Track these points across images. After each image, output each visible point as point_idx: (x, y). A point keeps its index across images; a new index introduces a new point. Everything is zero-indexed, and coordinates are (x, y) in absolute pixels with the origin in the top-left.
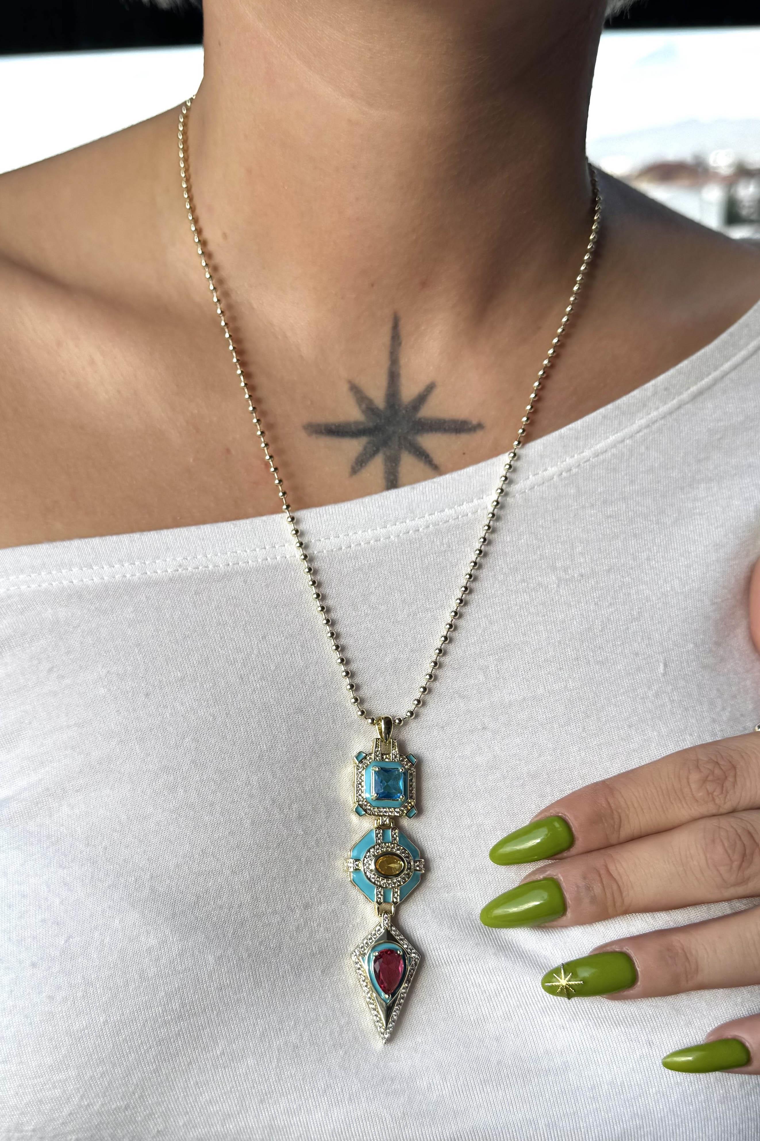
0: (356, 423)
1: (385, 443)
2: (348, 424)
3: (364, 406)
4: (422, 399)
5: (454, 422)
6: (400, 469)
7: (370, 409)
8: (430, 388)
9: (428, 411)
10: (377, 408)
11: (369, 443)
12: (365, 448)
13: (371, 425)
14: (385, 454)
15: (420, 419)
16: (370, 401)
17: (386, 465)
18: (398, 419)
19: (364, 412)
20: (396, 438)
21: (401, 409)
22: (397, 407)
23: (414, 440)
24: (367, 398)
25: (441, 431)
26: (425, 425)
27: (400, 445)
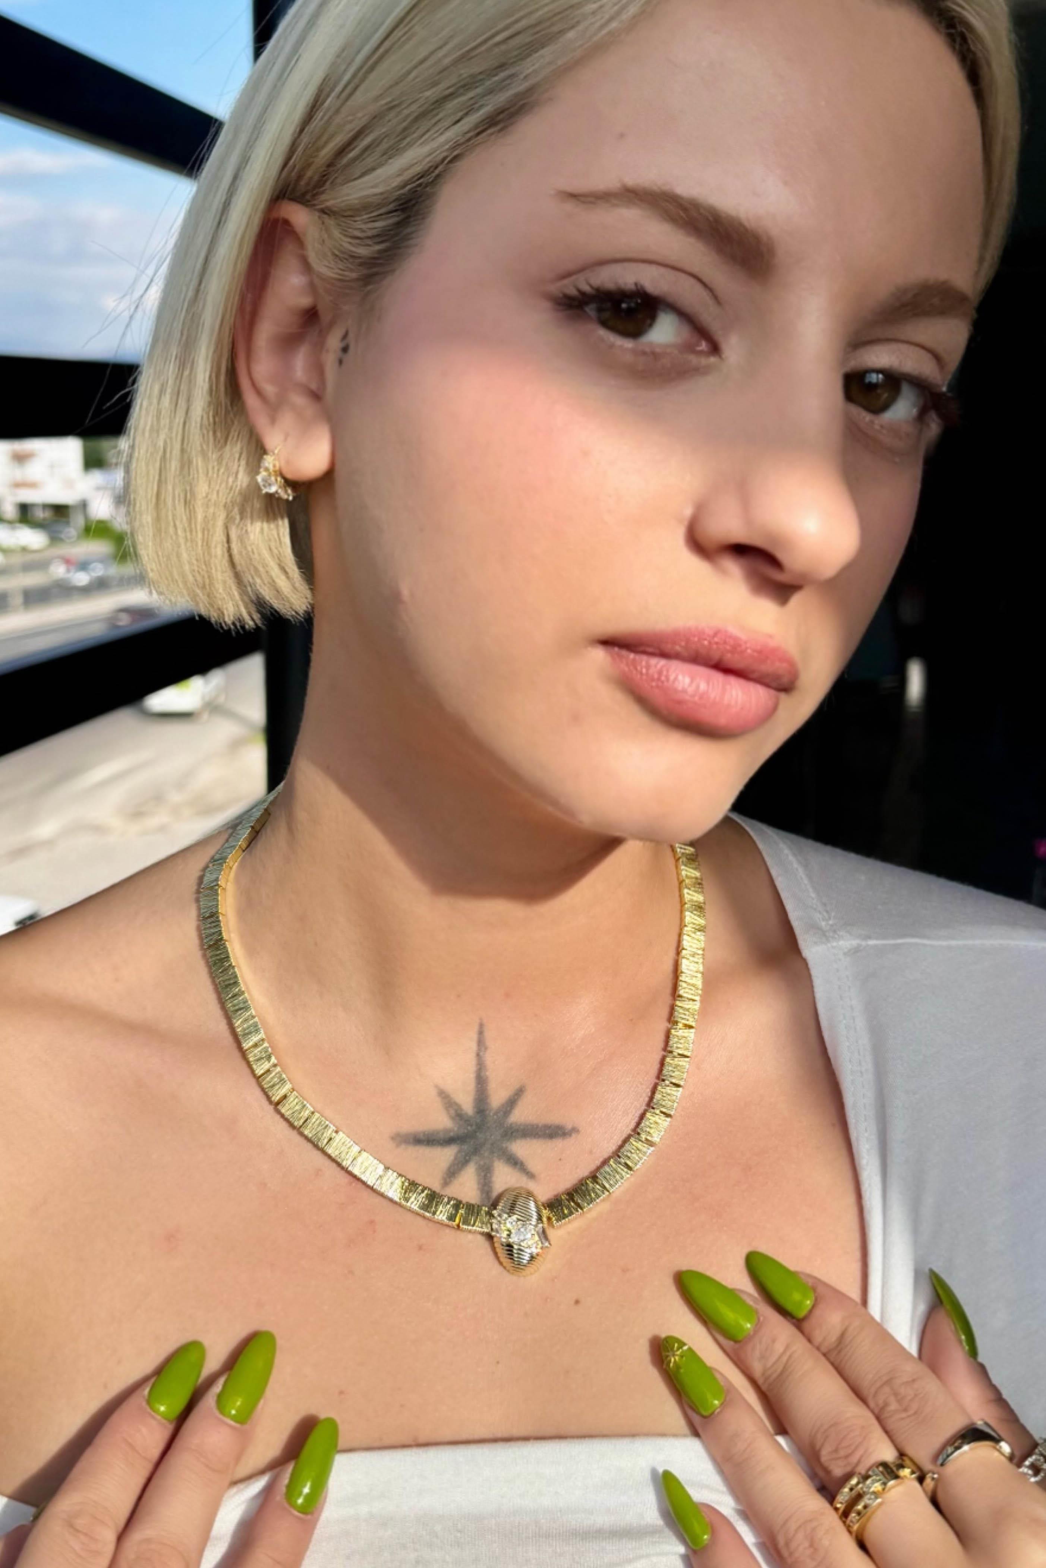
0: (446, 1131)
1: (476, 1151)
2: (437, 1132)
3: (452, 1112)
4: (511, 1103)
5: (547, 1127)
6: (494, 1179)
7: (459, 1115)
8: (519, 1093)
9: (520, 1116)
10: (466, 1114)
11: (459, 1152)
12: (456, 1158)
13: (461, 1132)
14: (476, 1163)
15: (511, 1124)
16: (459, 1107)
17: (479, 1175)
18: (489, 1125)
19: (453, 1118)
20: (488, 1146)
21: (491, 1114)
22: (487, 1112)
23: (507, 1148)
24: (456, 1104)
25: (535, 1137)
26: (517, 1131)
27: (492, 1152)
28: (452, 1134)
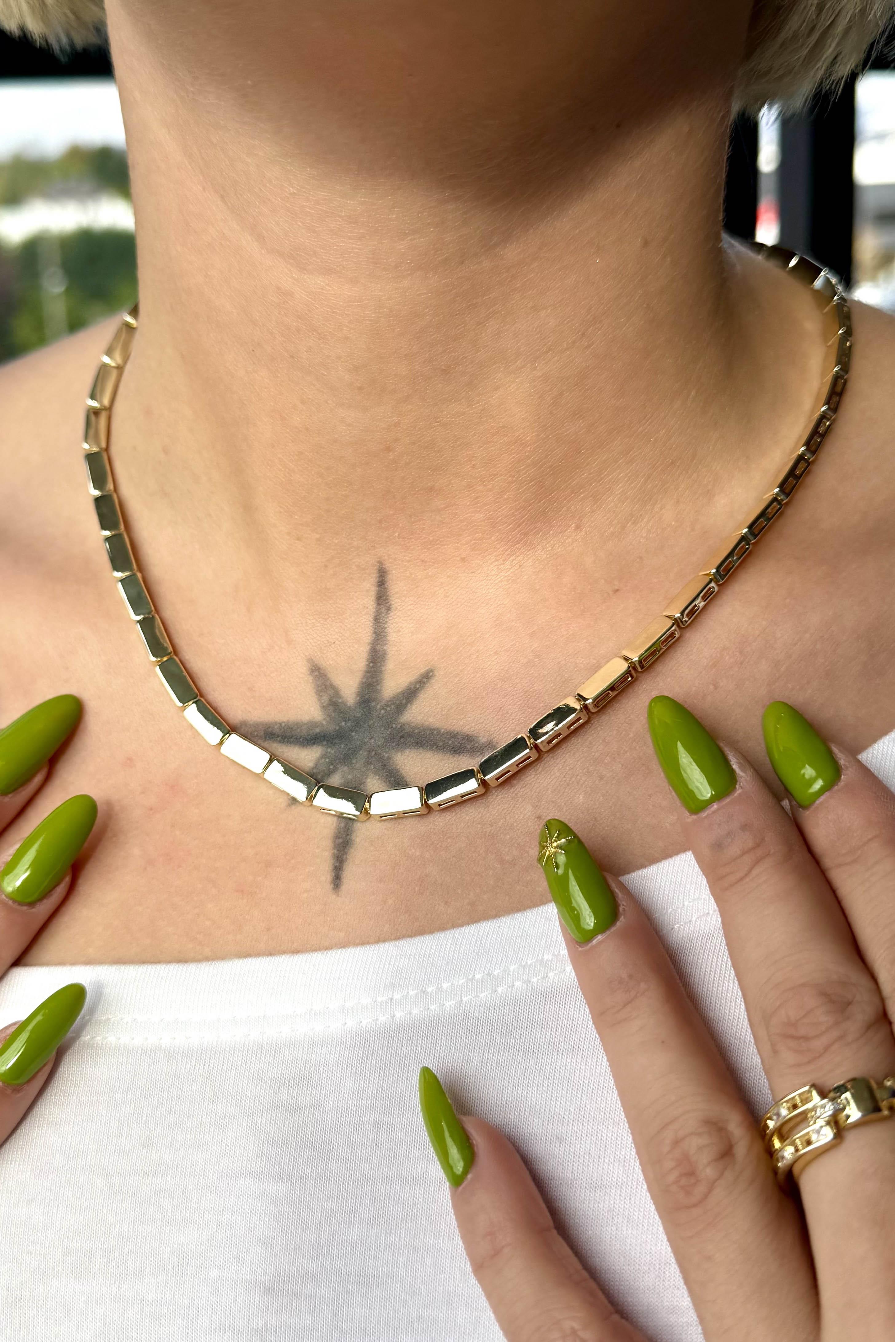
0: (311, 724)
1: (346, 759)
2: (298, 725)
3: (325, 699)
4: (410, 694)
5: (453, 735)
7: (334, 704)
8: (425, 678)
9: (418, 713)
10: (344, 703)
11: (323, 756)
12: (317, 765)
13: (332, 728)
15: (403, 725)
16: (336, 692)
18: (371, 722)
19: (324, 708)
20: (363, 753)
21: (378, 707)
22: (373, 704)
23: (389, 758)
24: (333, 687)
25: (431, 749)
26: (410, 735)
27: (368, 763)
28: (318, 730)
